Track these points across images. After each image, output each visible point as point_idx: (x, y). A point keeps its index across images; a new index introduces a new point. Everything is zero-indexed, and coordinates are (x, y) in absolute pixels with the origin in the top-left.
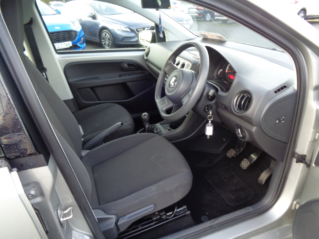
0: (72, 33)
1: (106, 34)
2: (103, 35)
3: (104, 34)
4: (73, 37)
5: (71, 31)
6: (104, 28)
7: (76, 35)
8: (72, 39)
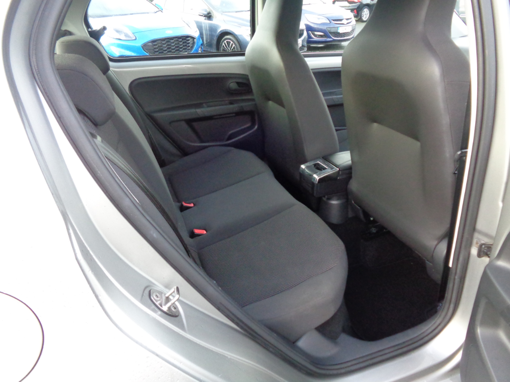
0: (189, 40)
1: (230, 42)
2: (223, 44)
3: (225, 42)
4: (189, 46)
5: (188, 37)
6: (225, 33)
7: (194, 43)
8: (189, 49)
